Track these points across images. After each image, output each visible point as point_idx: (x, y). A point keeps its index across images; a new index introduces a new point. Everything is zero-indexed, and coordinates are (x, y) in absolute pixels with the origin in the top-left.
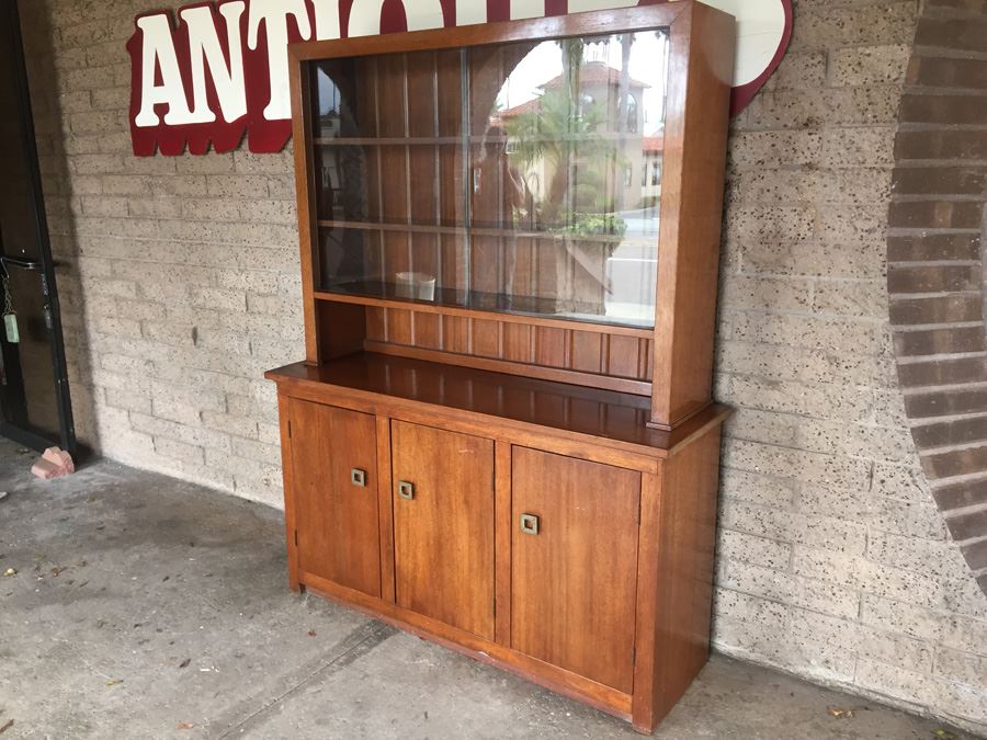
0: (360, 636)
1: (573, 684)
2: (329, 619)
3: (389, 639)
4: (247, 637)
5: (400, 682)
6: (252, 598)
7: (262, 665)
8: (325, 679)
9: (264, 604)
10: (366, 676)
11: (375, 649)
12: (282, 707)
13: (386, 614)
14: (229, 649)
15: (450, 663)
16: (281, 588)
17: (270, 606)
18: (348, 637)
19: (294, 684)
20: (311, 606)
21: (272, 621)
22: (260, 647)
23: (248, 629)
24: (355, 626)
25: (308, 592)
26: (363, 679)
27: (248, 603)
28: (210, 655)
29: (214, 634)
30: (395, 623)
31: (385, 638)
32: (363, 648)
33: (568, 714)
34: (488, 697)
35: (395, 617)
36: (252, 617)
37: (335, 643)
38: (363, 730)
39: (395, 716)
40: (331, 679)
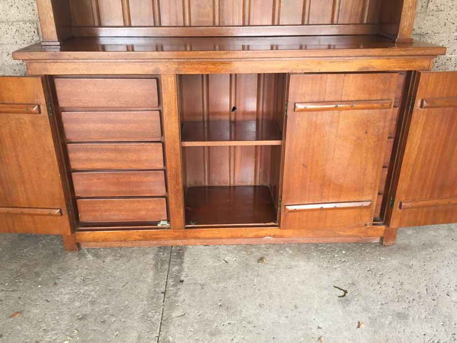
0: (163, 262)
1: (341, 233)
2: (125, 259)
3: (185, 255)
4: (72, 301)
5: (230, 278)
6: (37, 270)
7: (112, 315)
8: (176, 301)
9: (54, 269)
10: (202, 286)
11: (185, 265)
12: (171, 338)
13: (176, 238)
14: (66, 317)
15: (244, 253)
16: (55, 253)
17: (63, 270)
18: (156, 265)
19: (158, 316)
20: (97, 256)
21: (78, 280)
22: (93, 303)
23: (64, 294)
24: (151, 256)
25: (84, 248)
26: (203, 288)
27: (38, 275)
28: (53, 330)
29: (35, 311)
30: (180, 243)
31: (183, 256)
32: (176, 268)
33: (344, 252)
34: (293, 263)
35: (185, 238)
36: (56, 284)
37: (151, 273)
38: (249, 323)
39: (258, 301)
40: (181, 299)
